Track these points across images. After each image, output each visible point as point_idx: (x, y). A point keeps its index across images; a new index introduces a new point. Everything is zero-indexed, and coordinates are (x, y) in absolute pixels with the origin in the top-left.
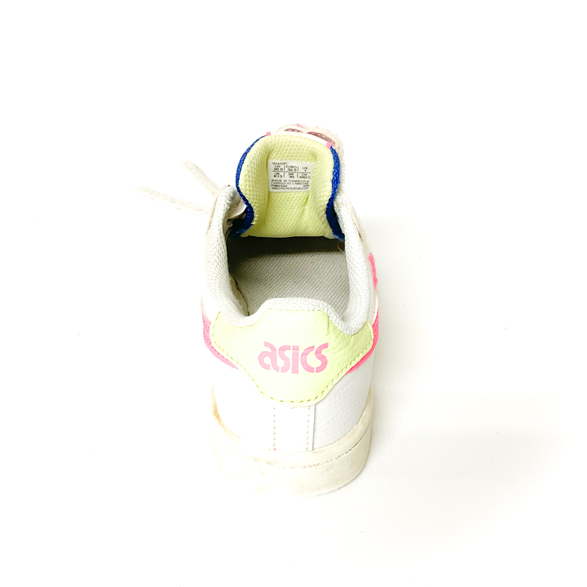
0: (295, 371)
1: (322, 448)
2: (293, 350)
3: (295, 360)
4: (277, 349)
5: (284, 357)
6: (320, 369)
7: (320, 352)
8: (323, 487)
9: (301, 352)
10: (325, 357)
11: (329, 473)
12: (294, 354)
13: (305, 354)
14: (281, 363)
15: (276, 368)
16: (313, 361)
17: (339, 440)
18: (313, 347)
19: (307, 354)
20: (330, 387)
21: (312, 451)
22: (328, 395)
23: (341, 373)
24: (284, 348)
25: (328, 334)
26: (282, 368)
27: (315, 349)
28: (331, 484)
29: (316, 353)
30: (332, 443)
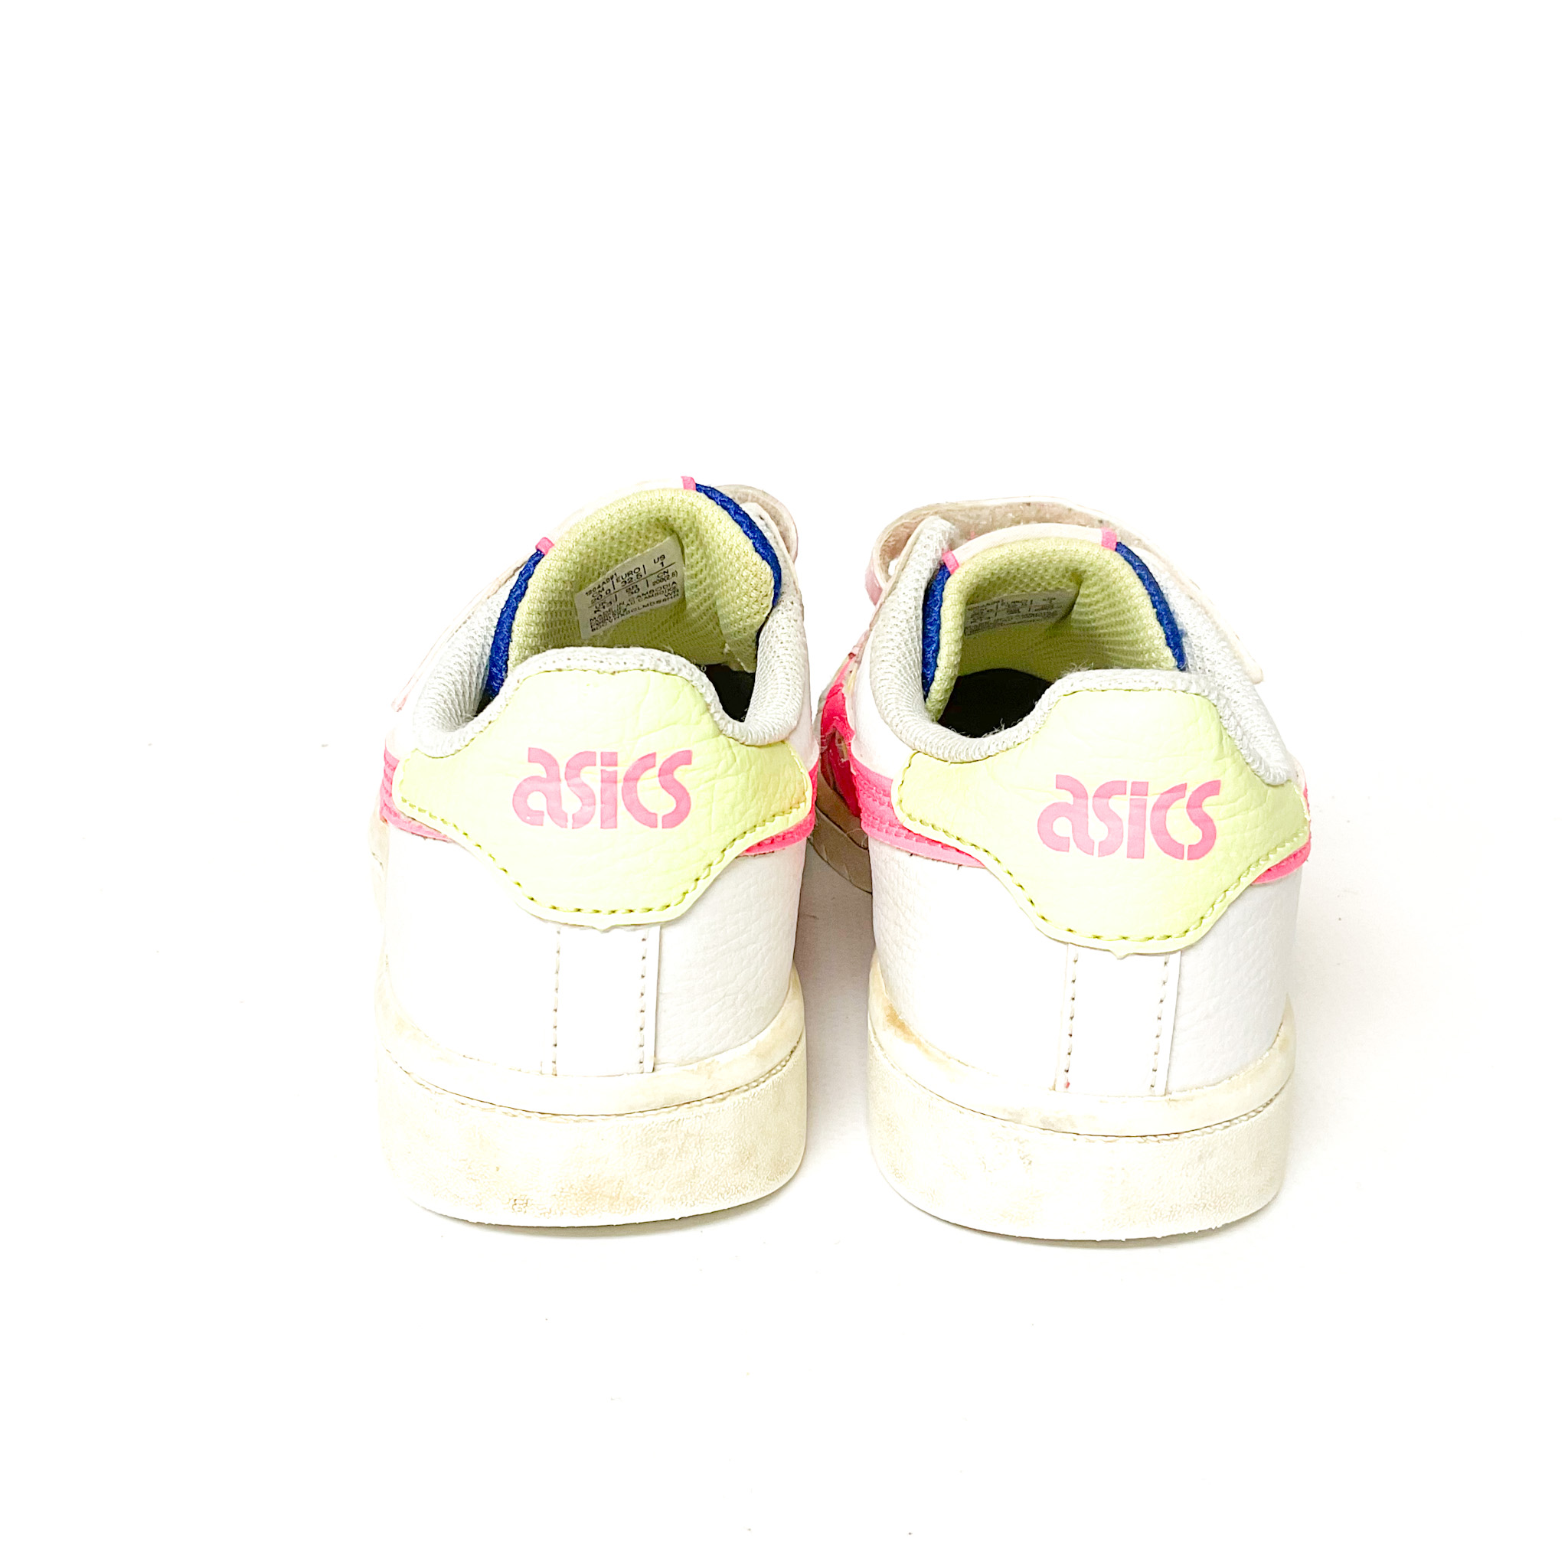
0: (1136, 852)
1: (1188, 1091)
2: (1132, 794)
3: (1136, 820)
4: (1091, 793)
5: (1106, 815)
6: (1198, 852)
7: (1200, 806)
8: (1187, 1210)
9: (1151, 800)
10: (1211, 820)
11: (1204, 1168)
12: (1133, 805)
13: (1162, 806)
14: (1098, 830)
15: (1086, 847)
16: (1183, 829)
17: (1230, 1078)
18: (1184, 787)
19: (1168, 807)
20: (1220, 908)
21: (1165, 1095)
22: (1212, 932)
23: (1245, 874)
24: (1107, 791)
25: (1220, 757)
26: (1101, 843)
27: (1189, 793)
28: (1207, 1206)
29: (1188, 806)
30: (1212, 1082)
